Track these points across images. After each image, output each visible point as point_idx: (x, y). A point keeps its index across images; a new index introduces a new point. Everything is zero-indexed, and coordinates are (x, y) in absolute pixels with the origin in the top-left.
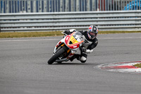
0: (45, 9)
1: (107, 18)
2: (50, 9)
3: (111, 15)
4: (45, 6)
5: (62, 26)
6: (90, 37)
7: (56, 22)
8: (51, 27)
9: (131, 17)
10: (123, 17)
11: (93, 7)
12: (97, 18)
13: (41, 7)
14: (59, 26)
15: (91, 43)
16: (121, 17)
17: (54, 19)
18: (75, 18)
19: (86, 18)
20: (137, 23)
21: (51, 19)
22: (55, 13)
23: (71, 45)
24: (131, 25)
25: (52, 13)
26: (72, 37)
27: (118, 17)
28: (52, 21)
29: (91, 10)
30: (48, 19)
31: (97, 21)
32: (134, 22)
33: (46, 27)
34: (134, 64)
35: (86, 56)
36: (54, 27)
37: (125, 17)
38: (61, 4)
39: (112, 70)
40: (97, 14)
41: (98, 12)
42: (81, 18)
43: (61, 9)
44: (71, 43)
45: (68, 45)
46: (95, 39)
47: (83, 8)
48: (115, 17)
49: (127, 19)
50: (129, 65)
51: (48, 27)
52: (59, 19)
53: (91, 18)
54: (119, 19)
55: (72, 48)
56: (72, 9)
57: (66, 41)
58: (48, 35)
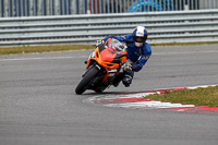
2: (14, 13)
3: (108, 21)
4: (6, 8)
5: (33, 38)
7: (24, 32)
8: (16, 39)
9: (139, 23)
10: (127, 23)
12: (87, 25)
14: (29, 39)
16: (123, 23)
18: (54, 26)
19: (70, 25)
21: (16, 28)
25: (18, 18)
27: (119, 23)
29: (78, 13)
30: (11, 28)
31: (88, 30)
33: (8, 40)
36: (21, 39)
37: (131, 23)
38: (32, 4)
39: (111, 105)
41: (89, 15)
42: (62, 26)
43: (31, 12)
47: (65, 9)
48: (115, 24)
50: (137, 96)
51: (12, 39)
52: (28, 27)
53: (79, 25)
54: (122, 26)
56: (48, 12)
58: (12, 52)
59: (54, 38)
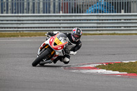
0: (9, 11)
1: (70, 20)
2: (14, 11)
3: (74, 18)
4: (9, 8)
6: (74, 39)
8: (15, 28)
9: (93, 20)
11: (56, 10)
12: (60, 20)
13: (5, 8)
14: (23, 28)
15: (74, 45)
16: (83, 20)
17: (18, 20)
18: (39, 20)
19: (49, 20)
20: (99, 25)
21: (15, 20)
22: (20, 15)
23: (56, 47)
24: (92, 27)
25: (17, 15)
26: (57, 39)
27: (80, 20)
28: (17, 22)
29: (54, 13)
31: (60, 23)
32: (95, 25)
33: (10, 28)
34: (96, 65)
35: (69, 57)
36: (18, 28)
37: (88, 20)
38: (25, 6)
40: (60, 16)
41: (61, 14)
42: (44, 20)
43: (25, 11)
44: (55, 44)
45: (53, 46)
46: (79, 41)
47: (47, 10)
48: (78, 20)
49: (89, 22)
50: (91, 66)
51: (12, 28)
53: (54, 20)
54: (81, 22)
55: (57, 49)
56: (36, 11)
57: (51, 43)
58: (12, 36)
59: (39, 28)
